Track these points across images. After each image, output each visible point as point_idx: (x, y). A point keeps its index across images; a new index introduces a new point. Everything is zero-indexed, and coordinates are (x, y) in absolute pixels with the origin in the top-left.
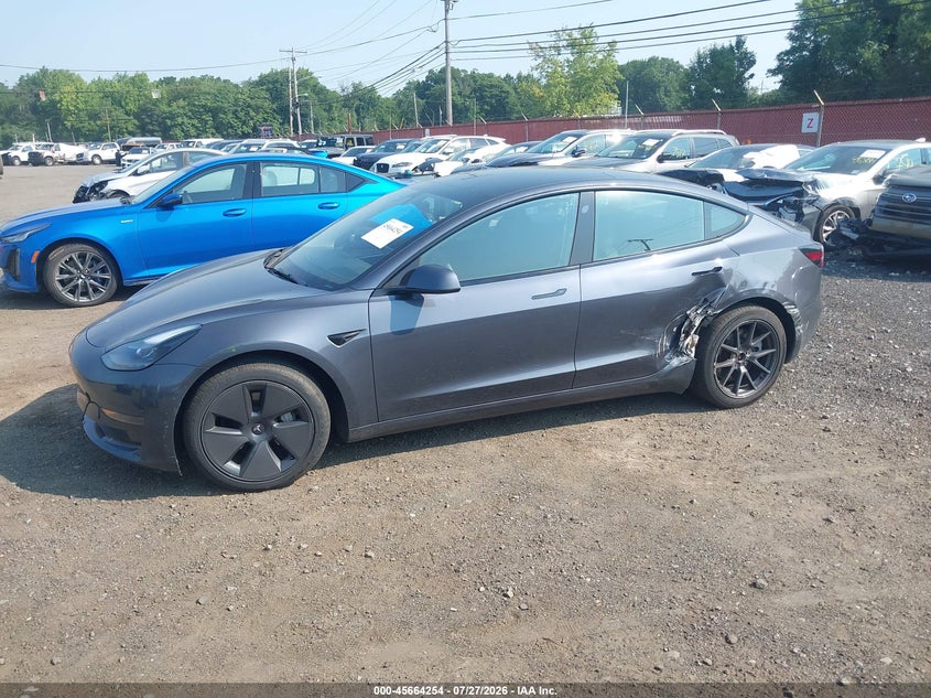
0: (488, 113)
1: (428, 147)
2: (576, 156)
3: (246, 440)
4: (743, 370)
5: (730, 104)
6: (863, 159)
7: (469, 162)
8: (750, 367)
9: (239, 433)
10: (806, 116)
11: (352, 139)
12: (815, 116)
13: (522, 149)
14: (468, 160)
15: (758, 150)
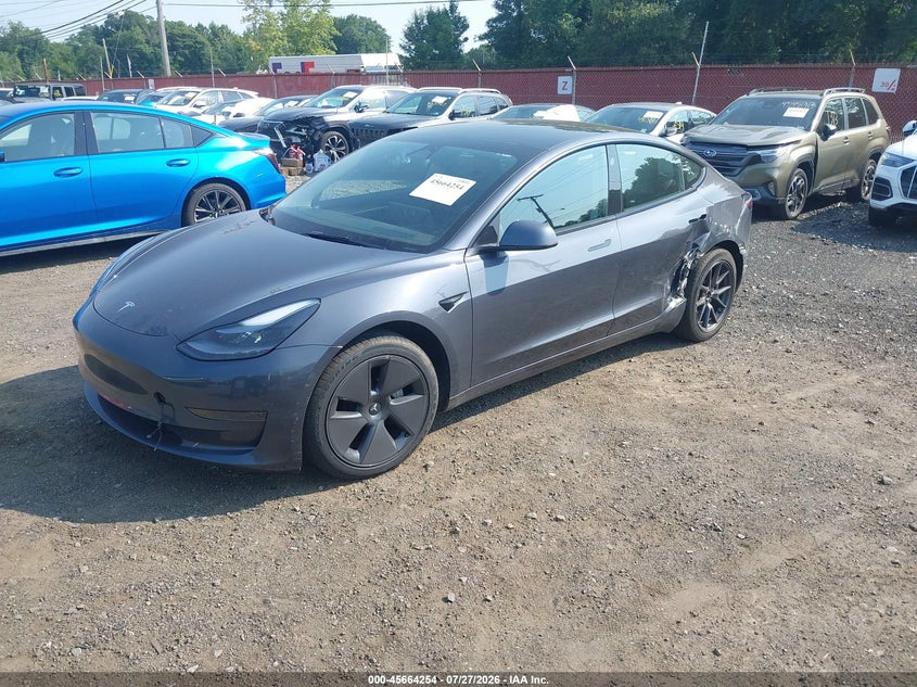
0: (182, 65)
1: (169, 100)
2: (360, 112)
3: (364, 422)
4: (710, 306)
5: (451, 65)
6: (646, 119)
7: (231, 117)
8: (714, 302)
9: (359, 415)
10: (561, 79)
11: (60, 89)
12: (569, 79)
13: (292, 103)
14: (229, 114)
15: (545, 109)
